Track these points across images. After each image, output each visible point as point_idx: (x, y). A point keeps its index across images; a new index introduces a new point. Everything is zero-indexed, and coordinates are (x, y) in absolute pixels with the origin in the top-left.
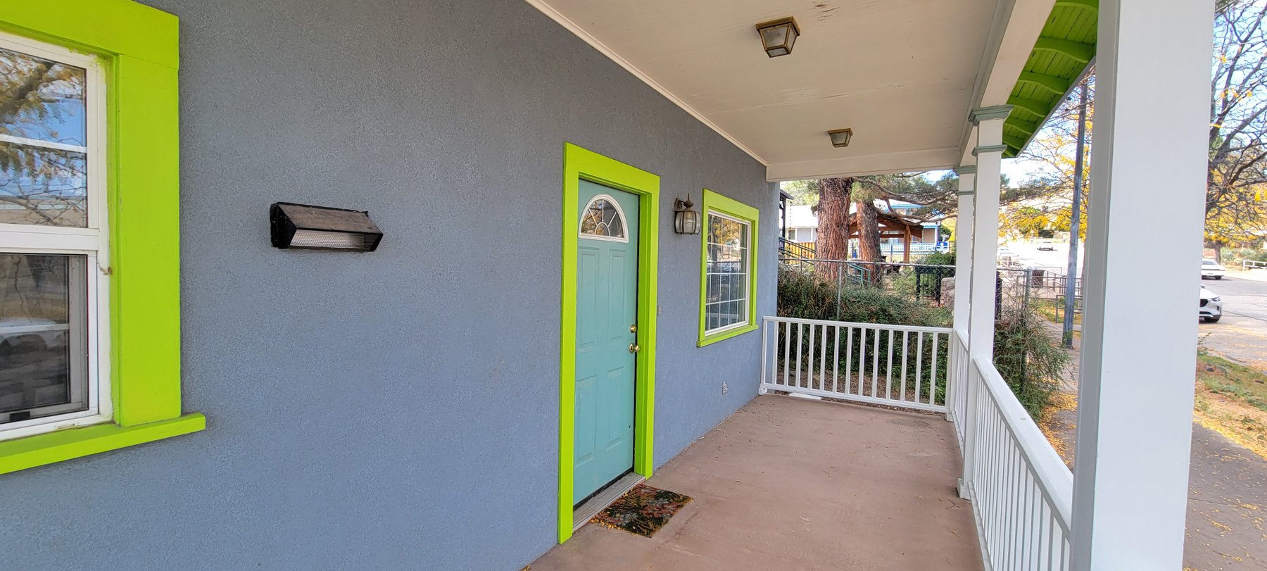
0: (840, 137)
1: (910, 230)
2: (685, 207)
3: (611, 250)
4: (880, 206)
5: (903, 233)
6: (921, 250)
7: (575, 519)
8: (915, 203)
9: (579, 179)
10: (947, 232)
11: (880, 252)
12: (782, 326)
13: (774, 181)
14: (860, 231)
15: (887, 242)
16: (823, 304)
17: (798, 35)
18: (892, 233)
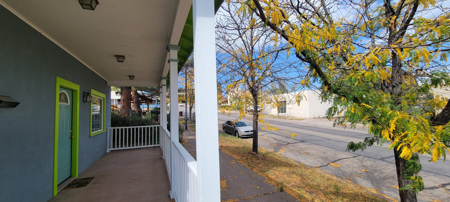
0: (131, 77)
1: (149, 101)
2: (87, 94)
3: (65, 107)
4: (139, 93)
5: (147, 101)
6: (152, 107)
7: (58, 189)
8: (150, 93)
9: (60, 87)
10: (159, 101)
11: (140, 108)
12: (114, 130)
13: (109, 86)
14: (133, 101)
15: (142, 104)
16: (125, 123)
17: (125, 58)
18: (143, 101)
